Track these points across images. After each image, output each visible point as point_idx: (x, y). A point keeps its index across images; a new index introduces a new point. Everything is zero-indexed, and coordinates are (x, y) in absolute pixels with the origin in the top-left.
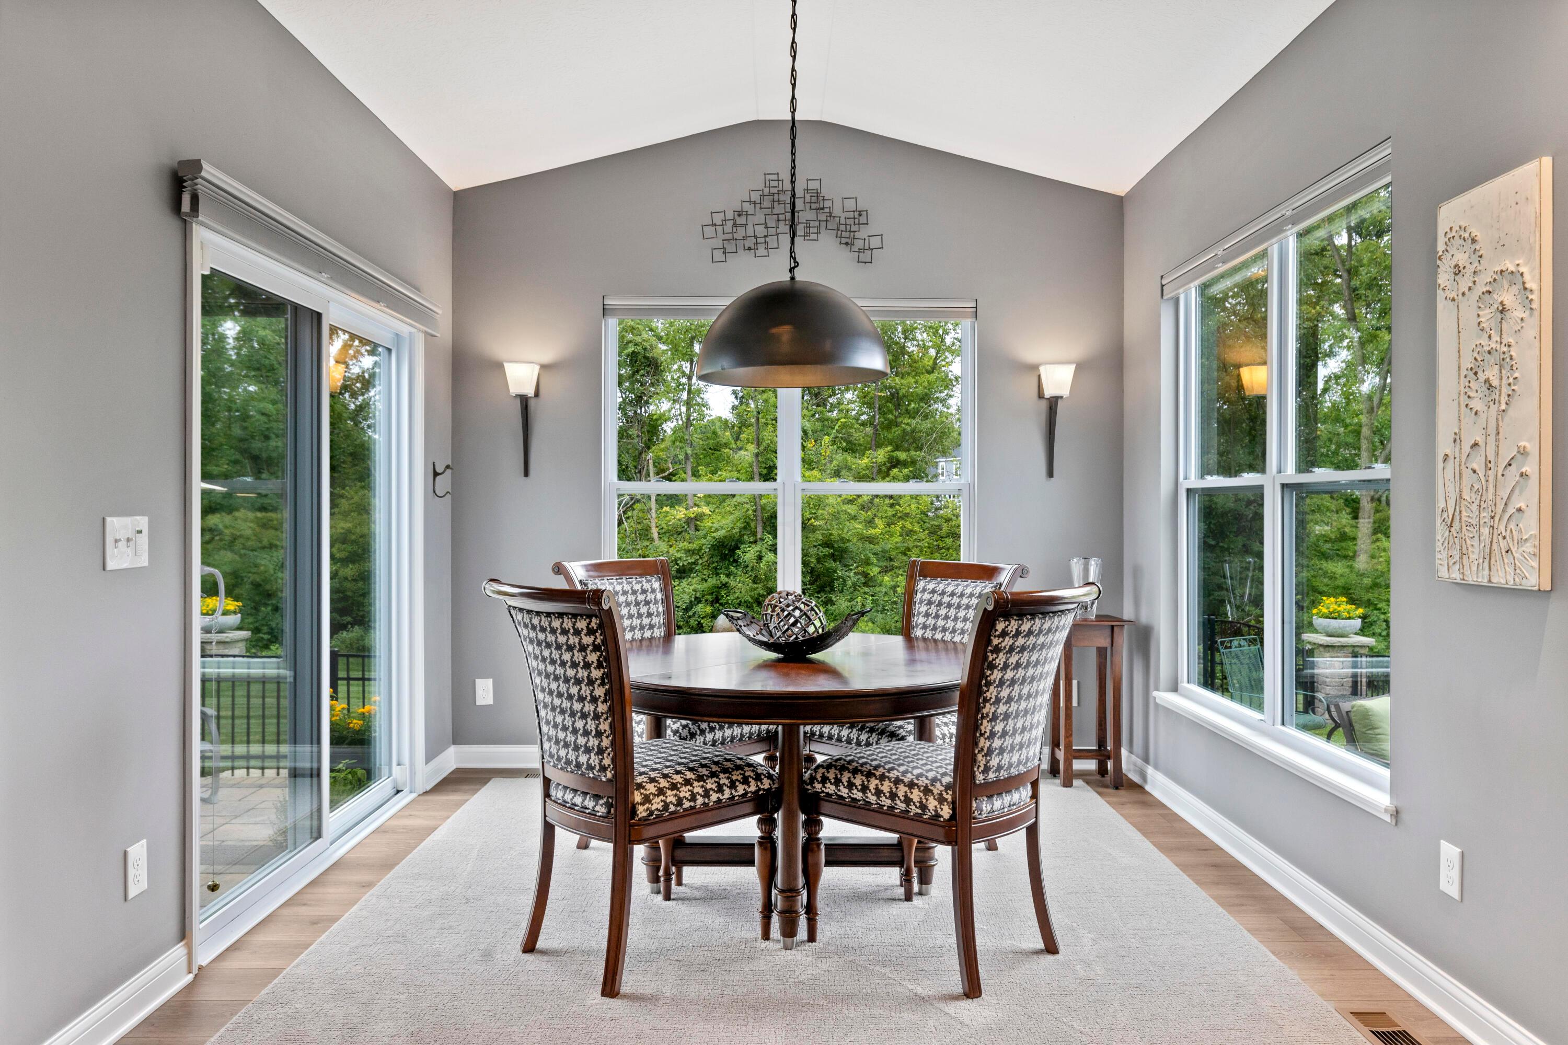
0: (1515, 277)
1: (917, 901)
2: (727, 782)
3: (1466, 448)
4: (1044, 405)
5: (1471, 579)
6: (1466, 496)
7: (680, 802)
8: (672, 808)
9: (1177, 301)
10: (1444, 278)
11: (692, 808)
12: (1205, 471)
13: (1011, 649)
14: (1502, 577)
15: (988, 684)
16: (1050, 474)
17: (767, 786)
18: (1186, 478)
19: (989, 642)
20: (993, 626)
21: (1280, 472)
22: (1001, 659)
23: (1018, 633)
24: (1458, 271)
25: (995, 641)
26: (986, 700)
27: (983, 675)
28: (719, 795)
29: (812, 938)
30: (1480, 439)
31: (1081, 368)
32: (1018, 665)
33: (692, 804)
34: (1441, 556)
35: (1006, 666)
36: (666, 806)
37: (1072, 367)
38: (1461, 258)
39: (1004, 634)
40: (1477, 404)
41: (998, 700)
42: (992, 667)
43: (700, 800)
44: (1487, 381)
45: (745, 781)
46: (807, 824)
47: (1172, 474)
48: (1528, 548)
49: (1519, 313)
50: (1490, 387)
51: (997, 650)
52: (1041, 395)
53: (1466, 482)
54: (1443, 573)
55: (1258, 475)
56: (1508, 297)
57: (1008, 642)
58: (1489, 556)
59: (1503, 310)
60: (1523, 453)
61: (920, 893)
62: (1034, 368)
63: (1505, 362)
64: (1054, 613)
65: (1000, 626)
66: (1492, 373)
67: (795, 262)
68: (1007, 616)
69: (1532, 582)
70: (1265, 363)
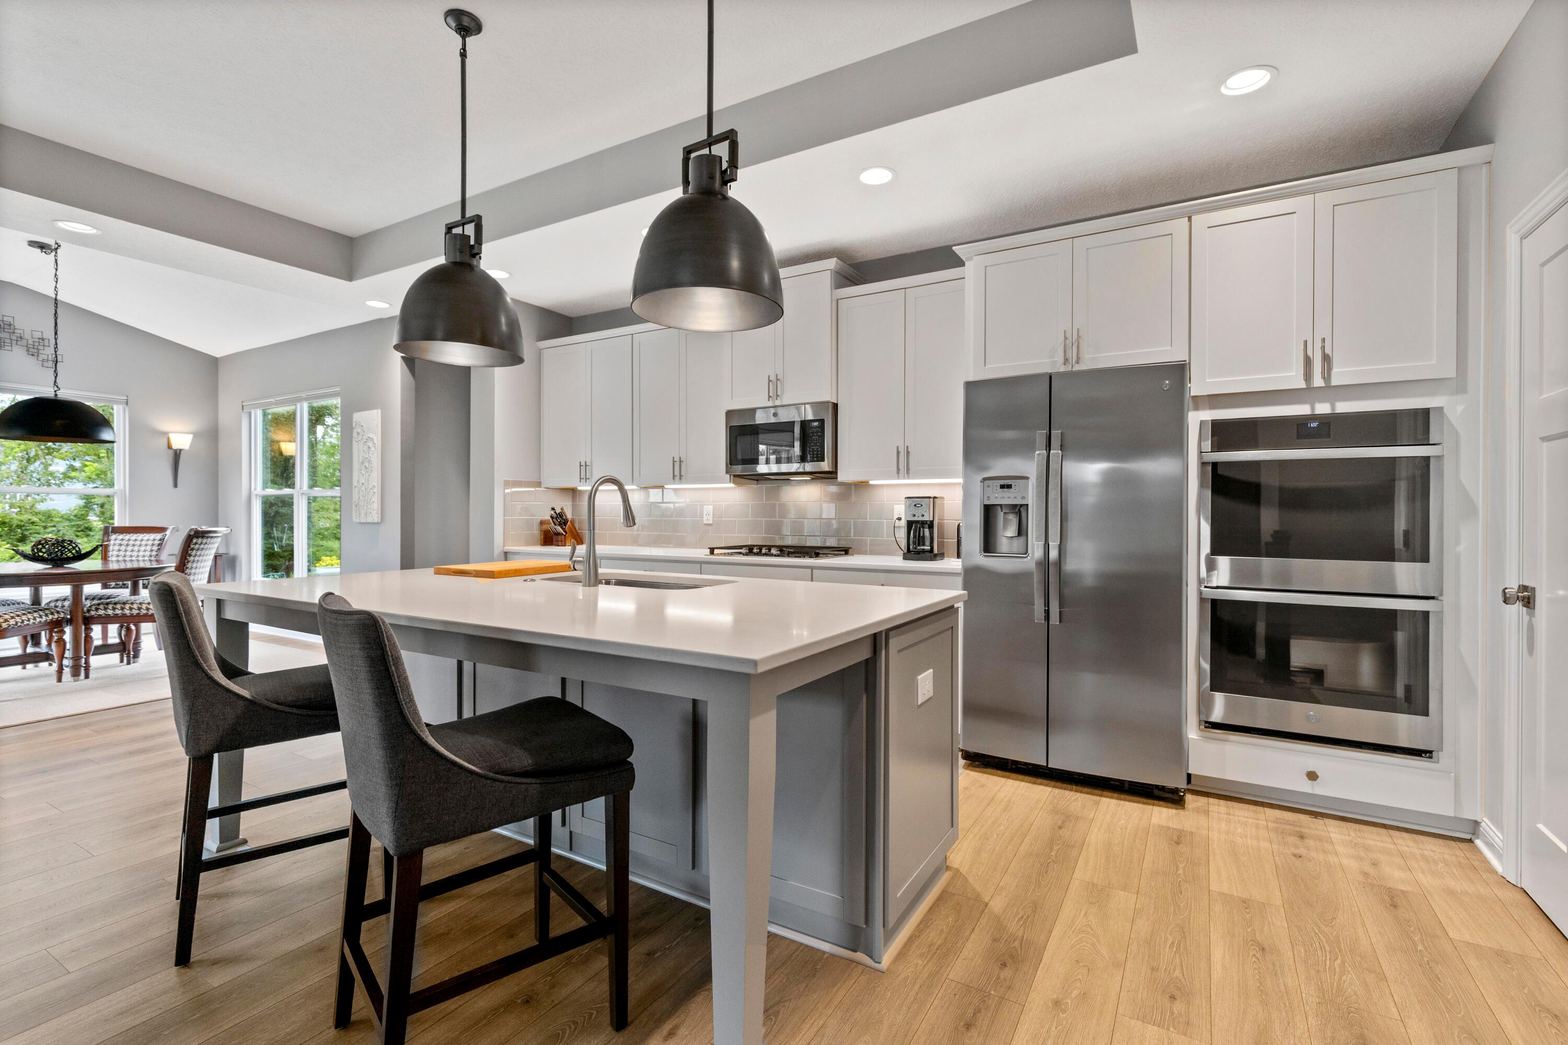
0: (372, 439)
1: (132, 665)
2: (32, 617)
3: (361, 484)
4: (171, 453)
5: (362, 521)
6: (361, 498)
7: (23, 622)
8: (19, 624)
9: (250, 414)
10: (355, 435)
11: (28, 624)
12: (265, 487)
13: (198, 549)
14: (369, 520)
15: (188, 562)
16: (176, 485)
17: (62, 616)
18: (255, 490)
19: (189, 546)
20: (191, 540)
21: (301, 489)
22: (194, 553)
23: (201, 543)
24: (358, 434)
25: (192, 546)
26: (187, 568)
27: (186, 559)
28: (41, 619)
29: (87, 677)
30: (364, 482)
31: (196, 435)
32: (200, 555)
33: (28, 623)
34: (354, 515)
35: (196, 555)
36: (17, 623)
37: (191, 436)
38: (359, 430)
39: (196, 543)
40: (363, 472)
41: (192, 568)
42: (190, 555)
43: (32, 621)
44: (365, 466)
45: (52, 614)
46: (86, 629)
47: (248, 487)
48: (375, 512)
49: (373, 449)
50: (366, 468)
51: (192, 549)
52: (170, 447)
53: (361, 493)
54: (355, 520)
55: (291, 490)
56: (370, 444)
57: (197, 546)
58: (366, 514)
59: (369, 448)
60: (374, 486)
61: (134, 663)
62: (165, 434)
63: (369, 462)
64: (212, 537)
65: (195, 541)
66: (367, 464)
67: (57, 387)
68: (197, 537)
69: (376, 520)
70: (294, 441)
